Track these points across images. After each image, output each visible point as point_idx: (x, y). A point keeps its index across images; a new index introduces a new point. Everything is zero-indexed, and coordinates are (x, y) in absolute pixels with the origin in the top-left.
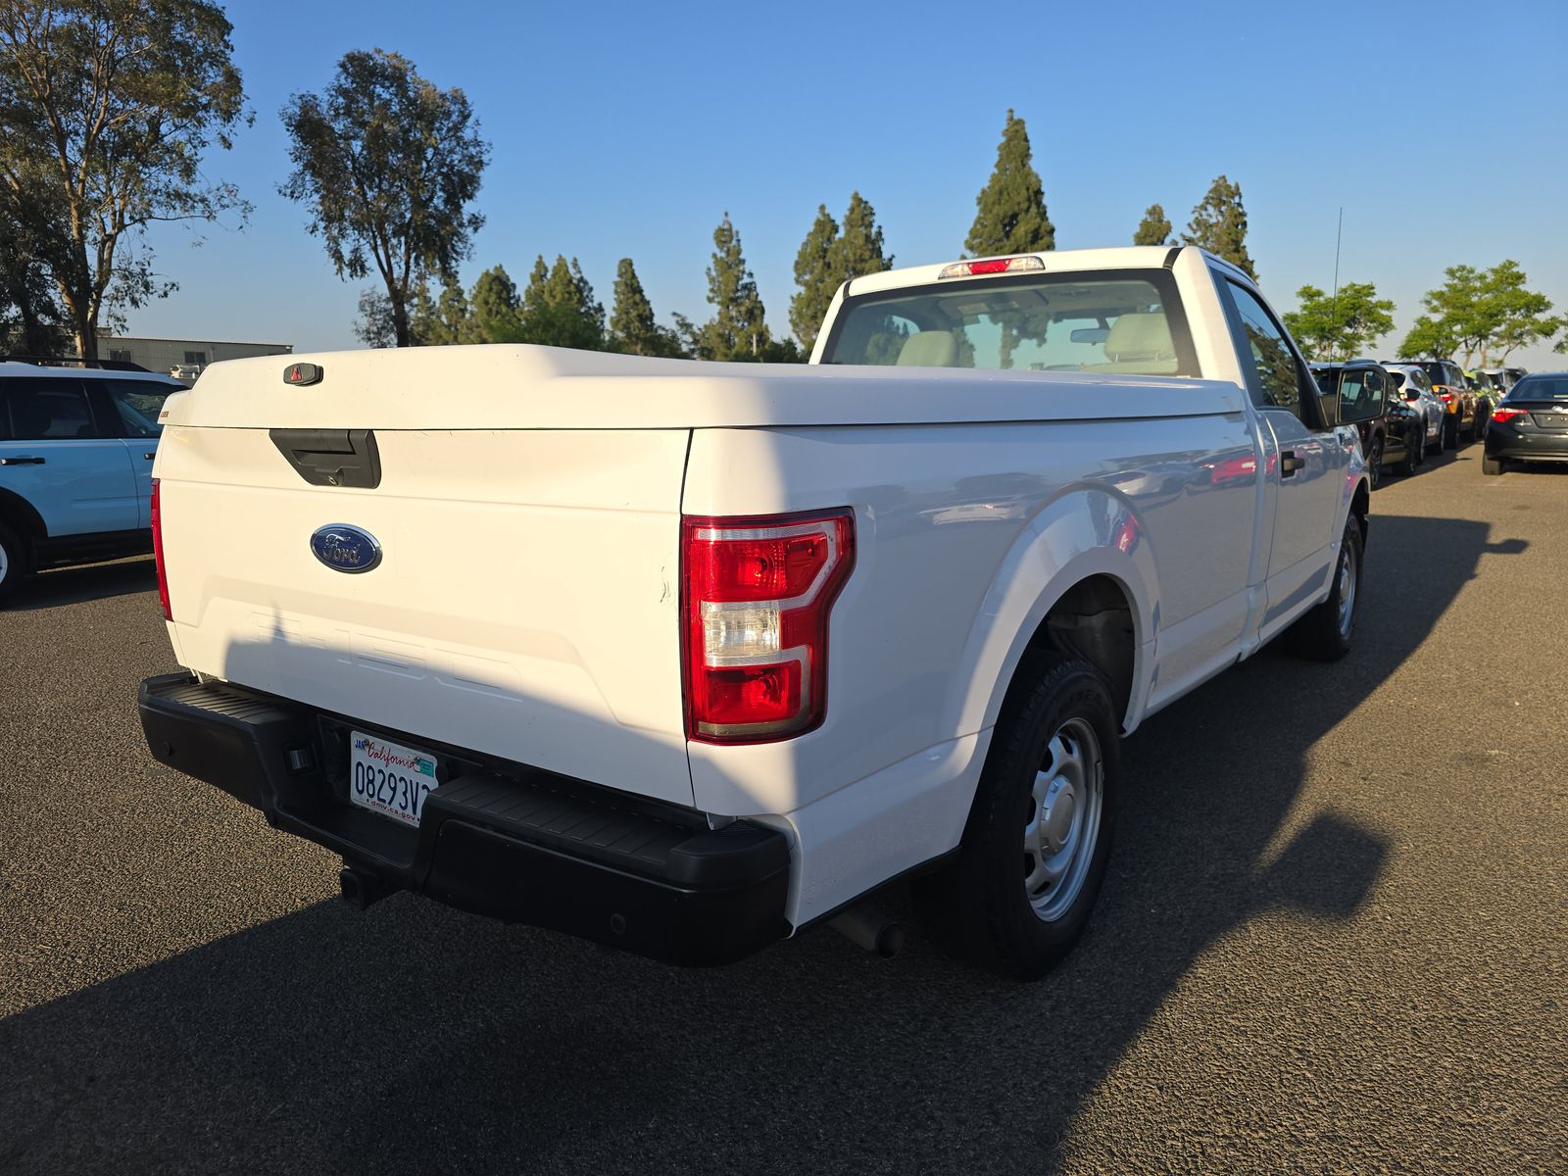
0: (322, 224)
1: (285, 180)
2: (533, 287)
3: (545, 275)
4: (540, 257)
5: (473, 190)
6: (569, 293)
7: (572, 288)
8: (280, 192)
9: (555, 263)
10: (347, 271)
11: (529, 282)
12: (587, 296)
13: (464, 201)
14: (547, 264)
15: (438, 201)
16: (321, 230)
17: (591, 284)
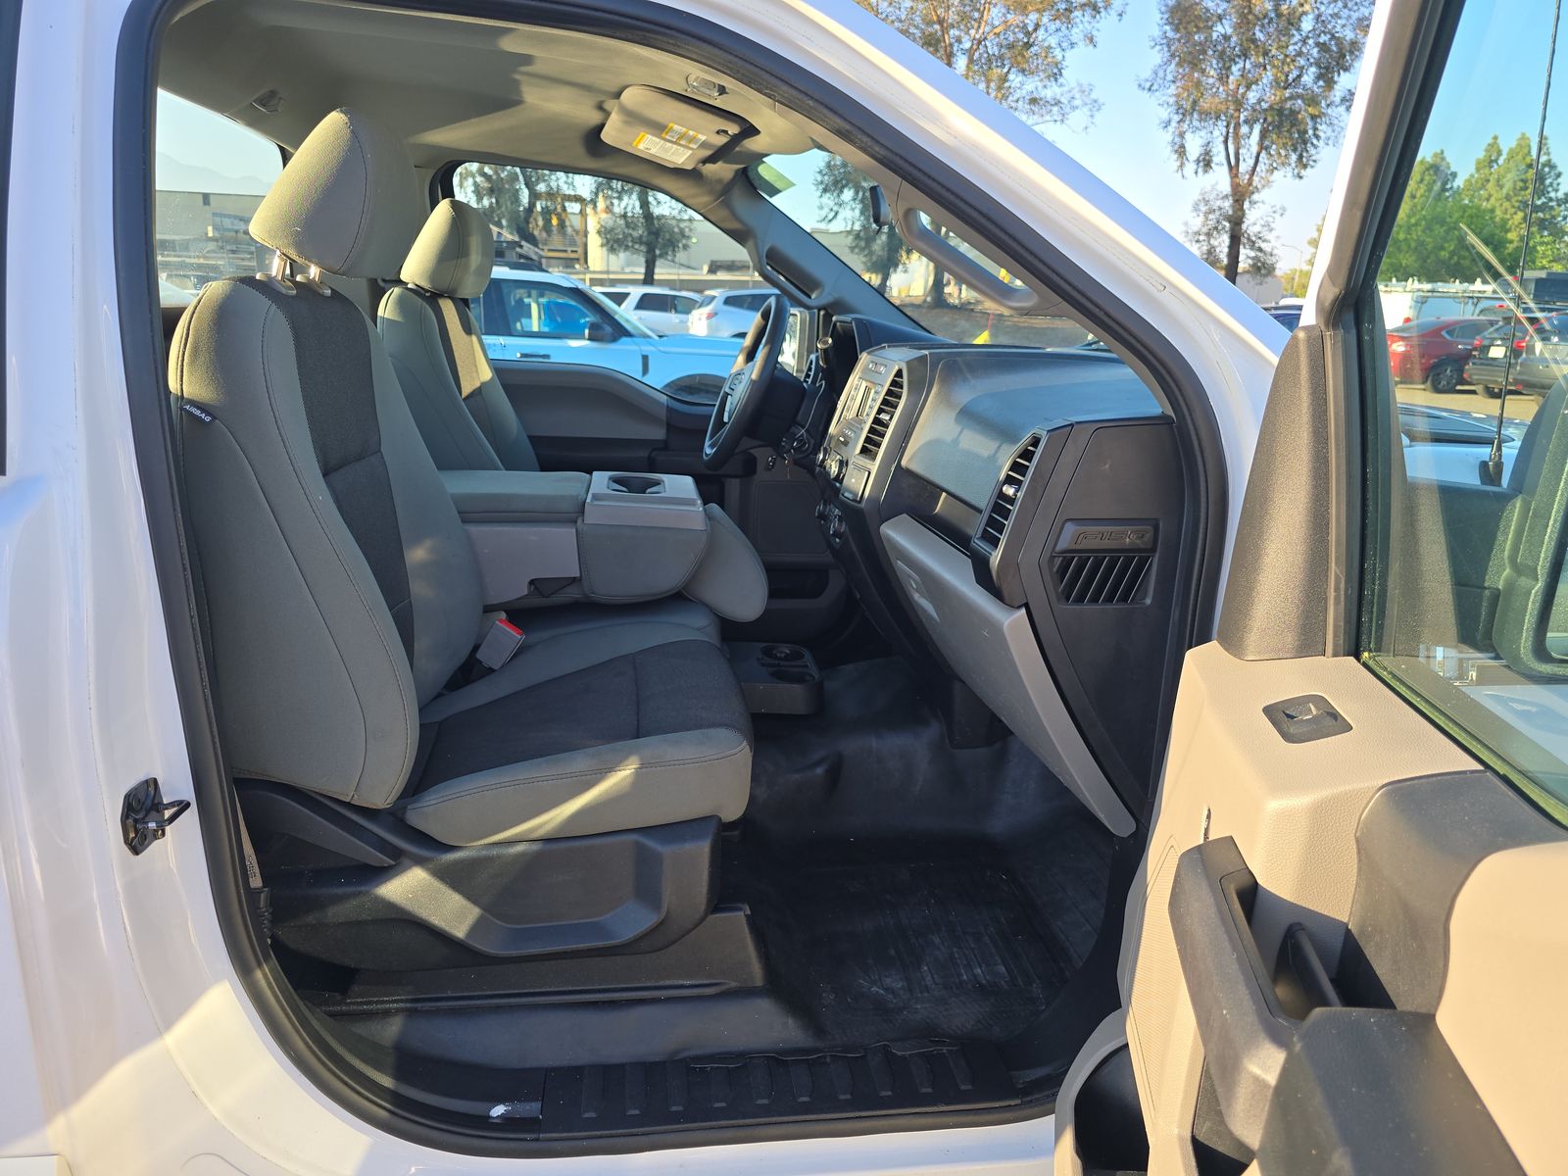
0: (1177, 118)
1: (1147, 74)
2: (1476, 176)
3: (1496, 161)
4: (1496, 138)
5: (1352, 60)
6: (1524, 181)
7: (1531, 174)
8: (1140, 86)
9: (1514, 144)
10: (1190, 167)
11: (1472, 169)
12: (1551, 184)
13: (1339, 74)
14: (1501, 147)
15: (1308, 79)
16: (1174, 124)
17: (1560, 169)
